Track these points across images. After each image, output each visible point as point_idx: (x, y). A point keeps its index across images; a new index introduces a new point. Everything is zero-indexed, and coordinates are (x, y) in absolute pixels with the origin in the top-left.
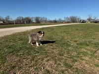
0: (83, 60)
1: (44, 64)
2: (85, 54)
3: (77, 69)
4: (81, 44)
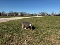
0: (50, 36)
1: (27, 38)
2: (51, 33)
3: (47, 41)
4: (48, 27)
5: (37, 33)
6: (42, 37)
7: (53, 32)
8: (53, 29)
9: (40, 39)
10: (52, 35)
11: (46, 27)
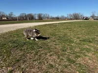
0: (86, 56)
2: (88, 50)
3: (80, 64)
4: (84, 41)
5: (63, 51)
6: (72, 57)
7: (92, 49)
8: (92, 44)
9: (69, 60)
10: (90, 55)
11: (80, 40)
